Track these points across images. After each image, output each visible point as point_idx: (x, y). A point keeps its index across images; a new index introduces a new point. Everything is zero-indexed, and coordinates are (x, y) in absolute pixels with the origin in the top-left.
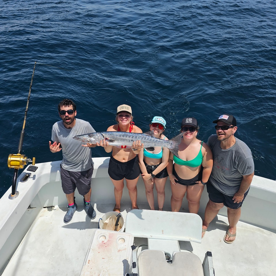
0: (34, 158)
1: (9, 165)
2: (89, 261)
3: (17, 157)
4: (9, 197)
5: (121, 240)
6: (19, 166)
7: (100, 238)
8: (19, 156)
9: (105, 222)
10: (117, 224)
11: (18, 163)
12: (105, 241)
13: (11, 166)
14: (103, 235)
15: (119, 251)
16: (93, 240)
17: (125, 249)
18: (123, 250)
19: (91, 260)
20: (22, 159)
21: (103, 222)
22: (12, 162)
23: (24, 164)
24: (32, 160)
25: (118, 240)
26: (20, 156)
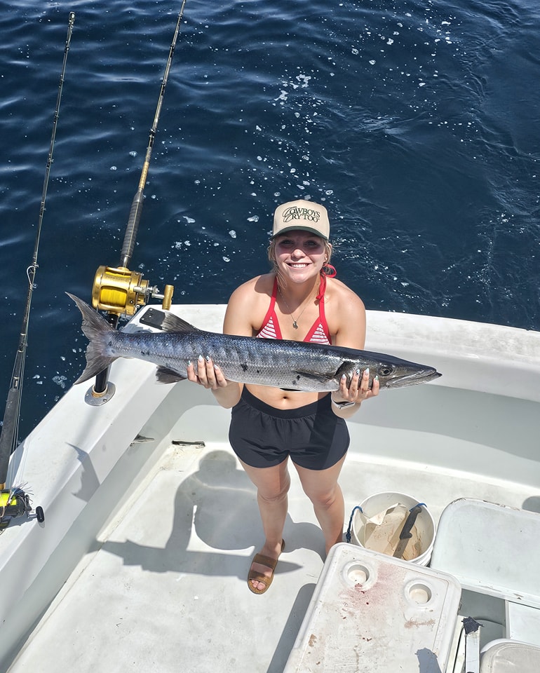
0: (170, 288)
1: (96, 298)
2: (313, 637)
3: (121, 279)
4: (86, 397)
5: (416, 591)
6: (124, 306)
7: (348, 573)
8: (126, 274)
9: (368, 521)
10: (405, 534)
11: (122, 297)
12: (367, 586)
13: (100, 302)
14: (361, 566)
15: (410, 624)
16: (326, 576)
17: (431, 622)
18: (423, 624)
19: (318, 637)
20: (133, 286)
21: (364, 521)
22: (104, 290)
23: (139, 302)
24: (162, 291)
25: (407, 589)
26: (130, 275)
